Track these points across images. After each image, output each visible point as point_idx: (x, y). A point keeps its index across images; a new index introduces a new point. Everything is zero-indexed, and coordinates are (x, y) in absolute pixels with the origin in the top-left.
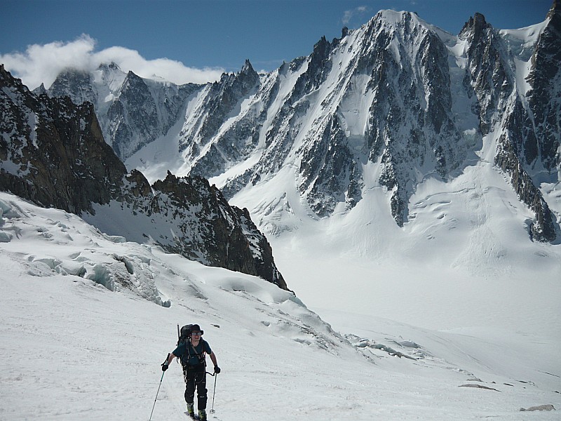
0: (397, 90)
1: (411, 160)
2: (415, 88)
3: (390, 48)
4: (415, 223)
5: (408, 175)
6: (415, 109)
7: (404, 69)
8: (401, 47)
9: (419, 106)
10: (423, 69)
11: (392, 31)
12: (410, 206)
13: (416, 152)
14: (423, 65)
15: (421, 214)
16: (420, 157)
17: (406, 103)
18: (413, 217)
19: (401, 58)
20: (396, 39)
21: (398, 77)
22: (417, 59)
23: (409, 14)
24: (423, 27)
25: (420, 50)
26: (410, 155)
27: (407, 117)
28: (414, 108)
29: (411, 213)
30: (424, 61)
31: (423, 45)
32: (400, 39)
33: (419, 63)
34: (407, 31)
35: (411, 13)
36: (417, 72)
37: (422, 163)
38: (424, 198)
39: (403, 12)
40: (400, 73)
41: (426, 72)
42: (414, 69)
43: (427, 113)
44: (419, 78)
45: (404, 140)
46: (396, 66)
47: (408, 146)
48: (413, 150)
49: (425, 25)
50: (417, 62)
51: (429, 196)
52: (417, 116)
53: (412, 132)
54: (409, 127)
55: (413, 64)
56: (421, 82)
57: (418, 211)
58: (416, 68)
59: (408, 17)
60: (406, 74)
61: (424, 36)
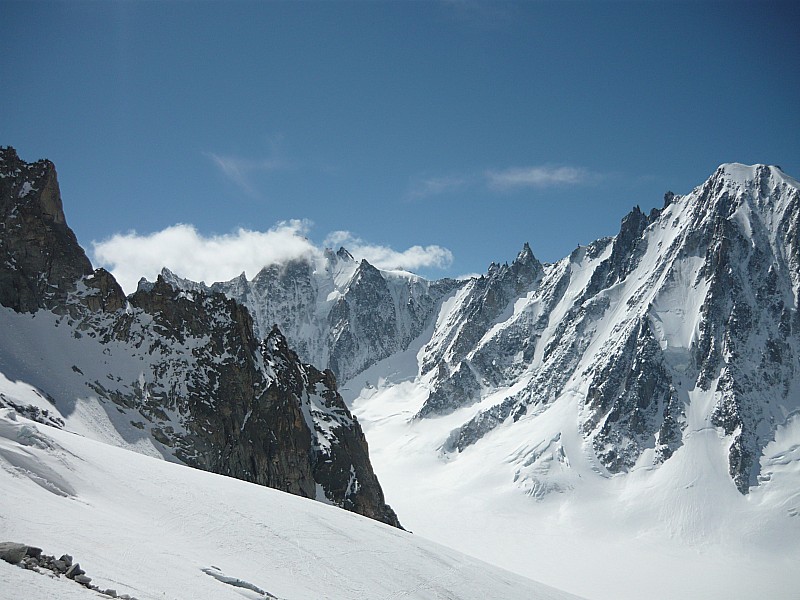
0: (746, 279)
1: (768, 389)
2: (776, 276)
3: (735, 218)
4: (769, 489)
5: (760, 411)
6: (775, 309)
7: (757, 249)
8: (754, 216)
9: (781, 305)
10: (790, 248)
11: (739, 193)
12: (763, 461)
13: (776, 376)
14: (789, 242)
15: (779, 474)
16: (782, 384)
17: (759, 299)
18: (765, 480)
19: (754, 232)
20: (746, 204)
21: (748, 259)
22: (779, 232)
23: (767, 168)
24: (789, 186)
25: (784, 220)
26: (766, 379)
27: (762, 320)
28: (773, 307)
29: (764, 473)
30: (790, 236)
31: (789, 213)
32: (752, 205)
33: (782, 239)
34: (763, 194)
35: (771, 167)
36: (779, 252)
37: (786, 392)
38: (787, 448)
39: (758, 165)
40: (751, 253)
41: (794, 251)
42: (774, 248)
43: (796, 314)
44: (783, 262)
45: (755, 356)
46: (745, 243)
47: (762, 366)
48: (771, 373)
49: (793, 184)
50: (779, 239)
51: (795, 447)
52: (780, 319)
53: (770, 344)
54: (765, 337)
55: (772, 241)
56: (786, 268)
57: (775, 469)
58: (778, 247)
59: (766, 173)
60: (760, 257)
61: (791, 198)
